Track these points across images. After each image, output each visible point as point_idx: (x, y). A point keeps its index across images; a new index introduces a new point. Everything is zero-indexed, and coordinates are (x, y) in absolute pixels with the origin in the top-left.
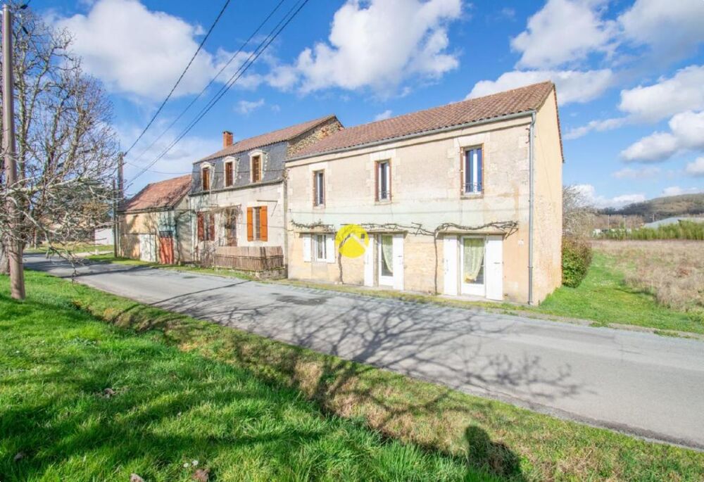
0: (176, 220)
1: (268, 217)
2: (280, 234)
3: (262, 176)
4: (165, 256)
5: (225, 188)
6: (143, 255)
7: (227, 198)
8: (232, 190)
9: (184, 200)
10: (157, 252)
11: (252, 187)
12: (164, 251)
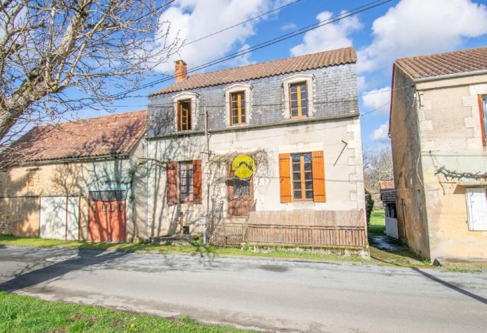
0: (132, 173)
1: (326, 166)
2: (355, 192)
3: (311, 110)
4: (101, 229)
5: (228, 127)
6: (48, 229)
7: (232, 142)
8: (243, 130)
9: (140, 145)
10: (83, 224)
11: (289, 124)
12: (98, 222)
